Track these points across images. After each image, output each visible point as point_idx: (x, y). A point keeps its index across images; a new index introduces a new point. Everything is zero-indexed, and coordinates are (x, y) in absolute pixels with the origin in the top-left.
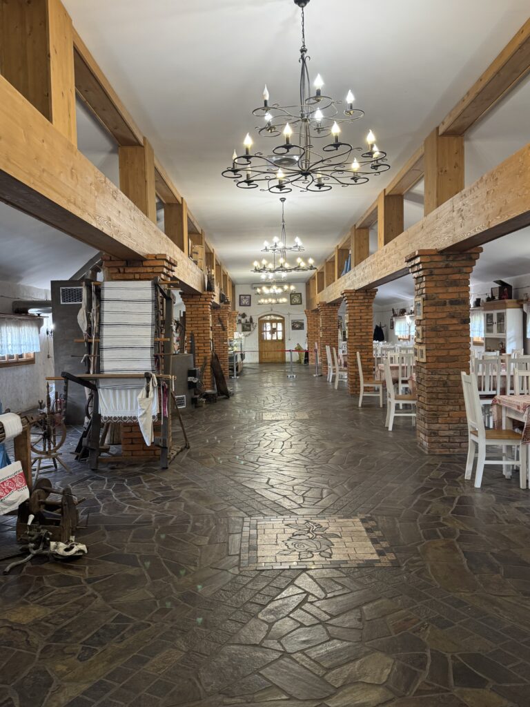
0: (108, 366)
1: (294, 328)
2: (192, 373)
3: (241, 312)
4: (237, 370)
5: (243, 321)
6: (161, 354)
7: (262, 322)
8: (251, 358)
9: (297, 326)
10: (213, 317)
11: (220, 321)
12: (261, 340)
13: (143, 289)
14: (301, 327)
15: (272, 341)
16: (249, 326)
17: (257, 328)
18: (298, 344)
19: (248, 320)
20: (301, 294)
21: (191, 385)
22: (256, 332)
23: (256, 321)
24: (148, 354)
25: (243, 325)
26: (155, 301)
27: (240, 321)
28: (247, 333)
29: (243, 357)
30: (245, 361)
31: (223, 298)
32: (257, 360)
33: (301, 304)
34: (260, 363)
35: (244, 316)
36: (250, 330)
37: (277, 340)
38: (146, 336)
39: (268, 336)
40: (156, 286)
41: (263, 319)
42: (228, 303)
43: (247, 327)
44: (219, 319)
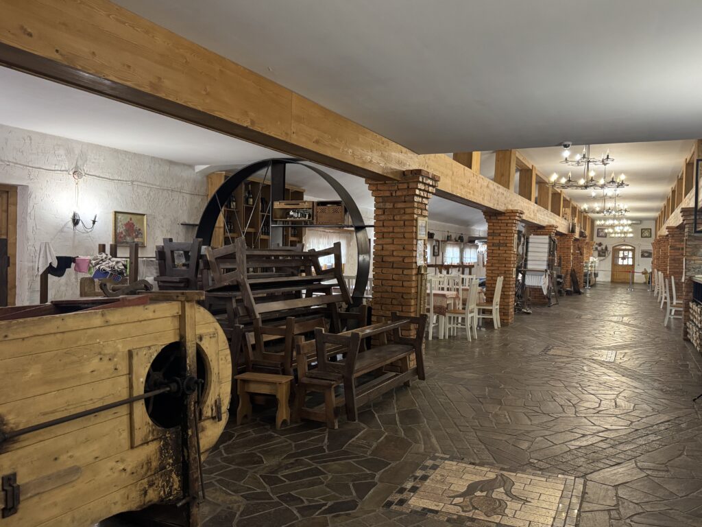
0: (529, 267)
1: (643, 256)
2: (559, 277)
3: (598, 242)
4: (589, 283)
5: (599, 248)
6: (550, 264)
7: (616, 251)
8: (604, 277)
9: (646, 255)
10: (574, 246)
11: (579, 249)
12: (614, 264)
13: (545, 239)
14: (650, 255)
15: (623, 266)
16: (605, 253)
17: (611, 254)
18: (645, 269)
19: (604, 248)
20: (651, 229)
21: (559, 283)
22: (610, 258)
23: (610, 249)
24: (546, 263)
25: (599, 252)
26: (550, 244)
27: (596, 249)
28: (602, 258)
29: (596, 275)
30: (598, 279)
31: (582, 234)
32: (609, 279)
33: (651, 237)
34: (613, 282)
35: (600, 244)
36: (605, 256)
37: (628, 265)
38: (545, 256)
39: (620, 262)
40: (550, 237)
41: (618, 247)
42: (586, 237)
43: (602, 253)
44: (579, 248)
